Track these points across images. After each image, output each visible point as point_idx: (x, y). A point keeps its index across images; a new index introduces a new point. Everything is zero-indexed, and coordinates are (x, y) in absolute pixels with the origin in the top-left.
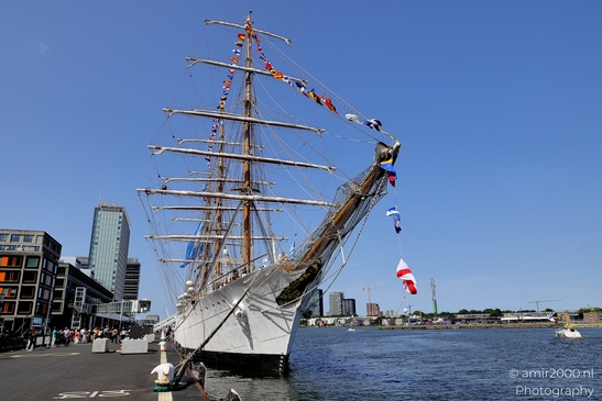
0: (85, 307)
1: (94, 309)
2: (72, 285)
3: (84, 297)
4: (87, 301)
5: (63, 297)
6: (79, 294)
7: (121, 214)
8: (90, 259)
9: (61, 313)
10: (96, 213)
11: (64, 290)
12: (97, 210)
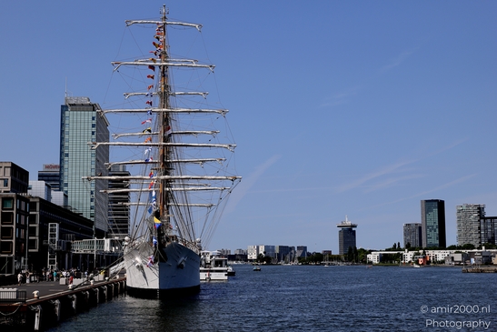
0: (59, 244)
1: (69, 246)
2: (44, 221)
3: (57, 233)
4: (60, 238)
5: (37, 234)
6: (52, 230)
7: (94, 114)
8: (61, 167)
9: (37, 250)
10: (62, 113)
11: (37, 225)
12: (64, 108)
